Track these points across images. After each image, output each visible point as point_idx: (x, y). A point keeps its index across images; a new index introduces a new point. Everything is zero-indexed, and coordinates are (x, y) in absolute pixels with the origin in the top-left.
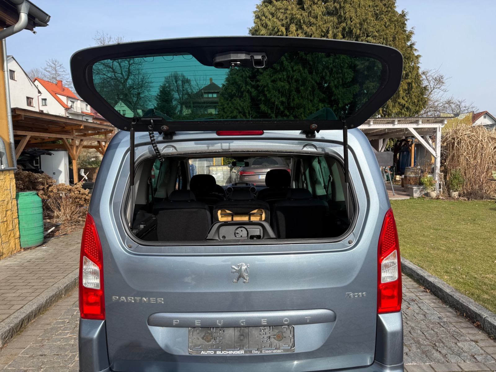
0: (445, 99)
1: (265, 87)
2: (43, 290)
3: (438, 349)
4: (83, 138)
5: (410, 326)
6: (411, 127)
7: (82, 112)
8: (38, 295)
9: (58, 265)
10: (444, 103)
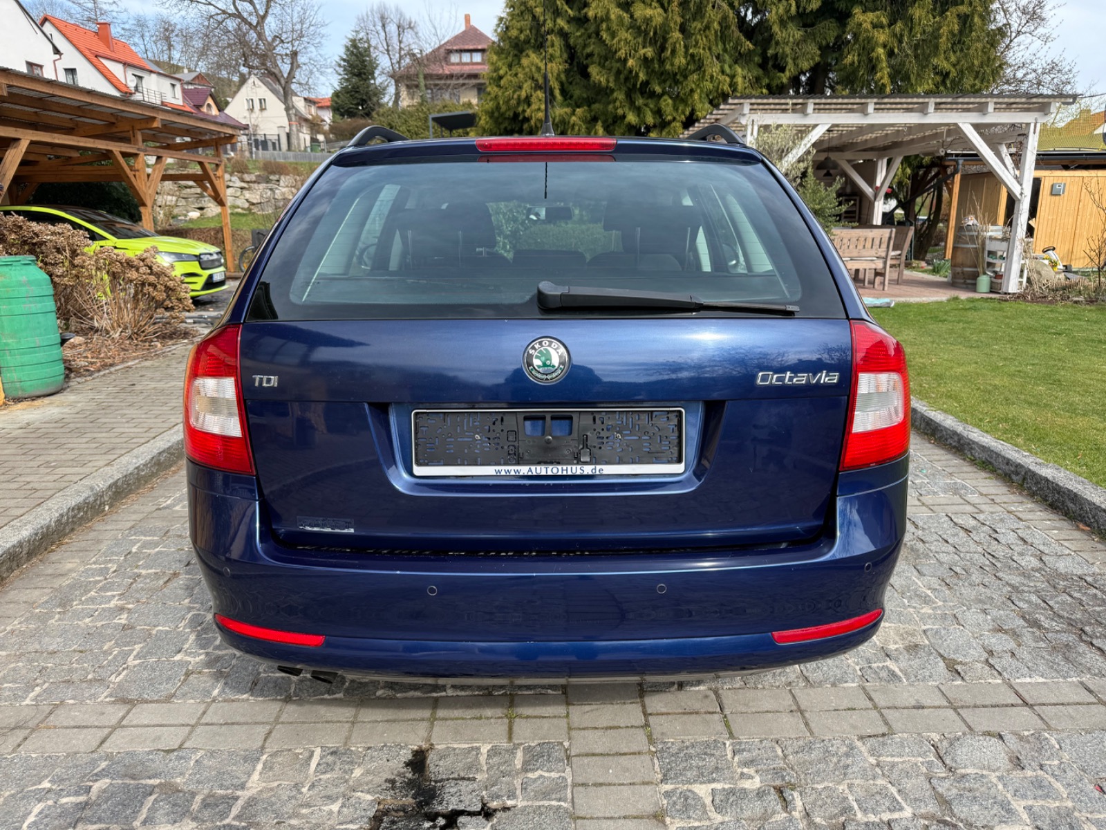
0: (1043, 62)
1: (602, 21)
2: (52, 492)
3: (1095, 642)
4: (161, 152)
5: (1009, 585)
6: (966, 122)
7: (162, 102)
8: (39, 505)
9: (95, 435)
10: (1040, 71)
